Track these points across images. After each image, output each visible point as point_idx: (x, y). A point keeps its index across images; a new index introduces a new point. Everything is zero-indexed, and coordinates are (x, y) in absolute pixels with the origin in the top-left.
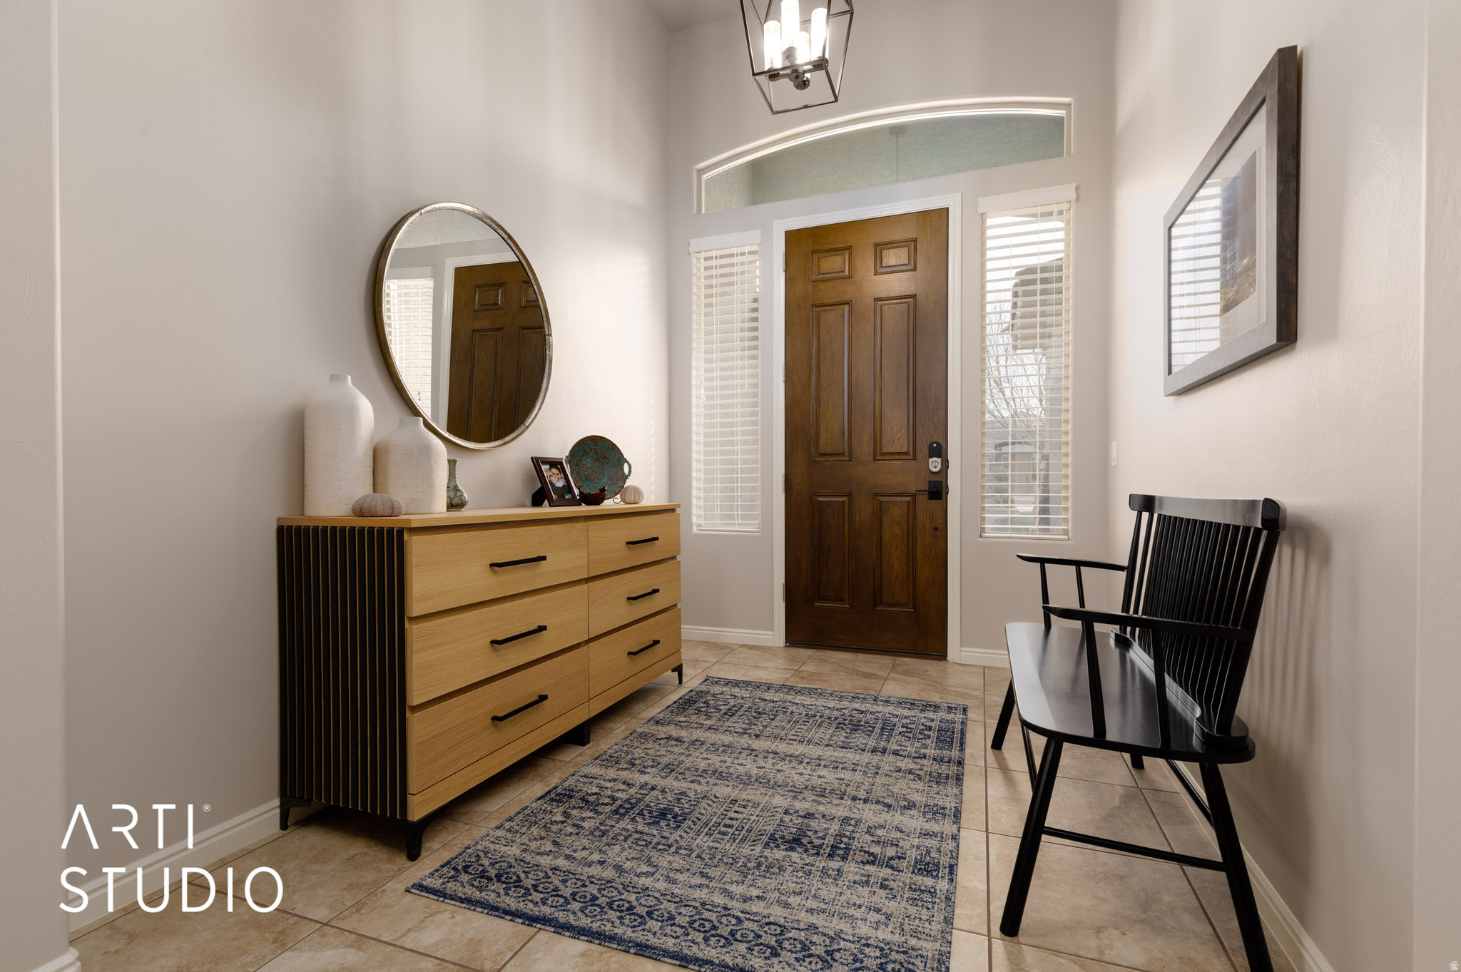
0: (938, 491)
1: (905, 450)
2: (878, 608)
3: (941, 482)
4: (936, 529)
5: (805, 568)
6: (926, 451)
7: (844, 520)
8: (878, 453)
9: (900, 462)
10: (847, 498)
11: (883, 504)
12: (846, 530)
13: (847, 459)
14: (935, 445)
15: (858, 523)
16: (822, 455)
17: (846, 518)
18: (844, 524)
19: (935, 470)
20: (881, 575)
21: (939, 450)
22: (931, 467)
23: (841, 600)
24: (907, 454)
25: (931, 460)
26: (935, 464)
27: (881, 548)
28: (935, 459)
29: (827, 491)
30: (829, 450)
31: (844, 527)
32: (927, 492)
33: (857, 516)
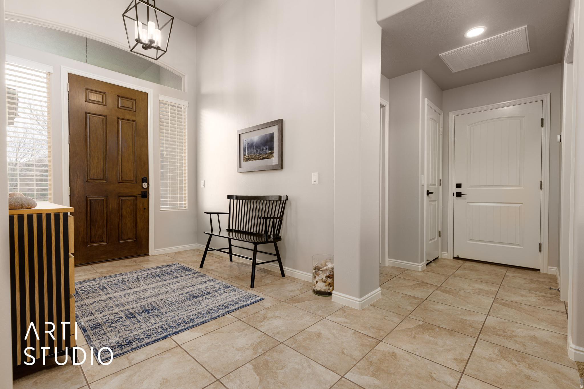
0: (145, 194)
1: (132, 179)
2: (120, 242)
3: (147, 191)
4: (145, 209)
5: (83, 230)
6: (141, 180)
7: (104, 207)
8: (120, 179)
9: (130, 184)
10: (105, 198)
11: (122, 200)
12: (105, 212)
13: (105, 182)
14: (145, 178)
15: (111, 208)
16: (91, 179)
17: (105, 206)
18: (104, 209)
19: (145, 187)
20: (122, 228)
21: (146, 180)
22: (143, 186)
23: (103, 241)
24: (133, 180)
25: (143, 184)
26: (145, 185)
27: (122, 218)
28: (145, 183)
29: (95, 195)
30: (95, 177)
31: (104, 211)
32: (141, 196)
33: (111, 205)
